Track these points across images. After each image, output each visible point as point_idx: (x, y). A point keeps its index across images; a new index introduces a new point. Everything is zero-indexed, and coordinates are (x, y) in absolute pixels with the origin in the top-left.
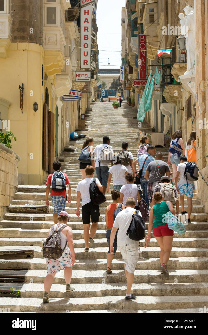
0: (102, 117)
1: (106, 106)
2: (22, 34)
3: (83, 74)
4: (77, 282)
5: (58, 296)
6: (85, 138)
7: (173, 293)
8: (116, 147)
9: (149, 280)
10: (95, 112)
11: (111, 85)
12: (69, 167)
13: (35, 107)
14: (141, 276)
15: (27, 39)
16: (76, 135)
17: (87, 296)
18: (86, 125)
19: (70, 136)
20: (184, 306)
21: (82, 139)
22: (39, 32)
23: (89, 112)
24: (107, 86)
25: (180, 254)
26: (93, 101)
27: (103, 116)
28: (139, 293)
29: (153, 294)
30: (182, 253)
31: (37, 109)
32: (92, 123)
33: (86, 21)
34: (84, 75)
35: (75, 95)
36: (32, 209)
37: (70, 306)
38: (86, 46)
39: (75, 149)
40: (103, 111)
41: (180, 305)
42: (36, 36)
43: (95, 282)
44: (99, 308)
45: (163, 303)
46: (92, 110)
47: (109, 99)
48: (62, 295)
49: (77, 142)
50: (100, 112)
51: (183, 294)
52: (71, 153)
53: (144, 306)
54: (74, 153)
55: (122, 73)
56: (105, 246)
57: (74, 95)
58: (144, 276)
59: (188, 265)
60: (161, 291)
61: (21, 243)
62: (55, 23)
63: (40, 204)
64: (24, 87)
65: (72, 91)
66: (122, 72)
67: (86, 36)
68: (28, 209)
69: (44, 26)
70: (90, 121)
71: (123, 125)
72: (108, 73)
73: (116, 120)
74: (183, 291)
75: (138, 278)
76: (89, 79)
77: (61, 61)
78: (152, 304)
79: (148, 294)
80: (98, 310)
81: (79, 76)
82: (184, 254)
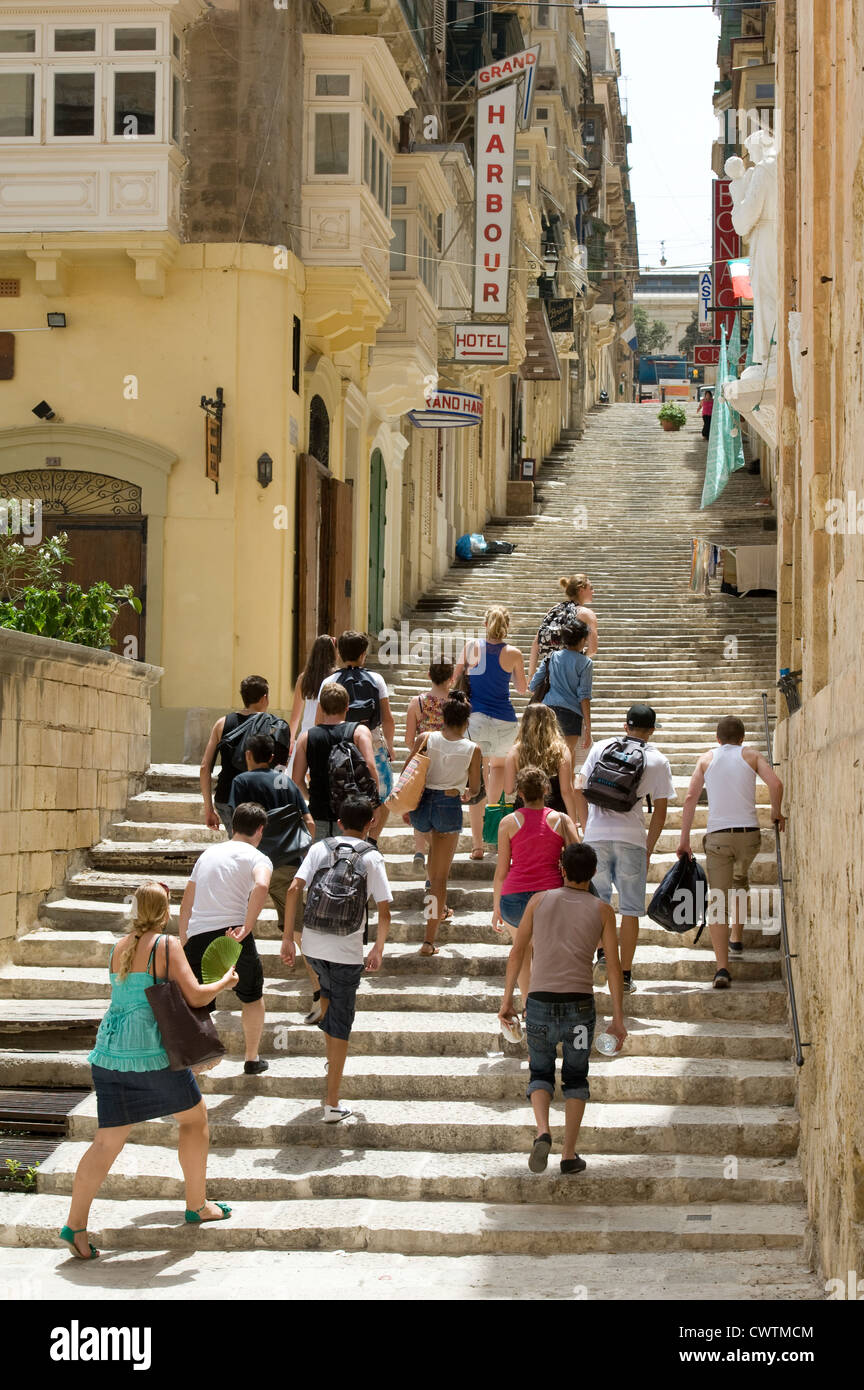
0: (609, 467)
1: (645, 419)
2: (218, 213)
3: (482, 336)
4: (246, 1142)
5: (163, 1193)
6: (513, 554)
7: (559, 1194)
8: (610, 592)
9: (494, 1141)
10: (589, 447)
11: (686, 333)
12: (411, 676)
13: (263, 471)
14: (464, 1126)
15: (239, 228)
16: (478, 542)
17: (262, 1194)
18: (539, 500)
19: (457, 548)
20: (578, 1244)
21: (500, 561)
22: (280, 204)
23: (570, 445)
24: (671, 337)
25: (633, 1044)
26: (601, 399)
27: (614, 463)
28: (440, 1190)
29: (490, 1195)
30: (642, 1043)
31: (271, 480)
32: (567, 490)
33: (496, 143)
34: (485, 339)
35: (453, 408)
36: (172, 859)
37: (186, 1234)
38: (493, 233)
39: (457, 601)
40: (621, 443)
41: (564, 1242)
42: (269, 219)
43: (306, 1142)
44: (285, 1243)
45: (502, 1232)
46: (584, 437)
47: (663, 390)
48: (177, 1190)
49: (475, 570)
50: (611, 445)
51: (594, 1198)
52: (440, 618)
53: (438, 1240)
54: (451, 618)
55: (706, 300)
56: (382, 1005)
57: (451, 410)
58: (477, 1129)
59: (647, 1088)
60: (519, 1187)
61: (94, 988)
62: (344, 170)
63: (209, 837)
64: (224, 401)
65: (445, 394)
66: (706, 294)
67: (494, 199)
68: (160, 859)
69: (307, 180)
70: (560, 481)
71: (678, 500)
72: (675, 290)
73: (657, 478)
74: (593, 1187)
75: (456, 1135)
76: (502, 354)
77: (371, 302)
78: (466, 1234)
79: (471, 1194)
80: (281, 1250)
81: (466, 341)
82: (646, 1043)
